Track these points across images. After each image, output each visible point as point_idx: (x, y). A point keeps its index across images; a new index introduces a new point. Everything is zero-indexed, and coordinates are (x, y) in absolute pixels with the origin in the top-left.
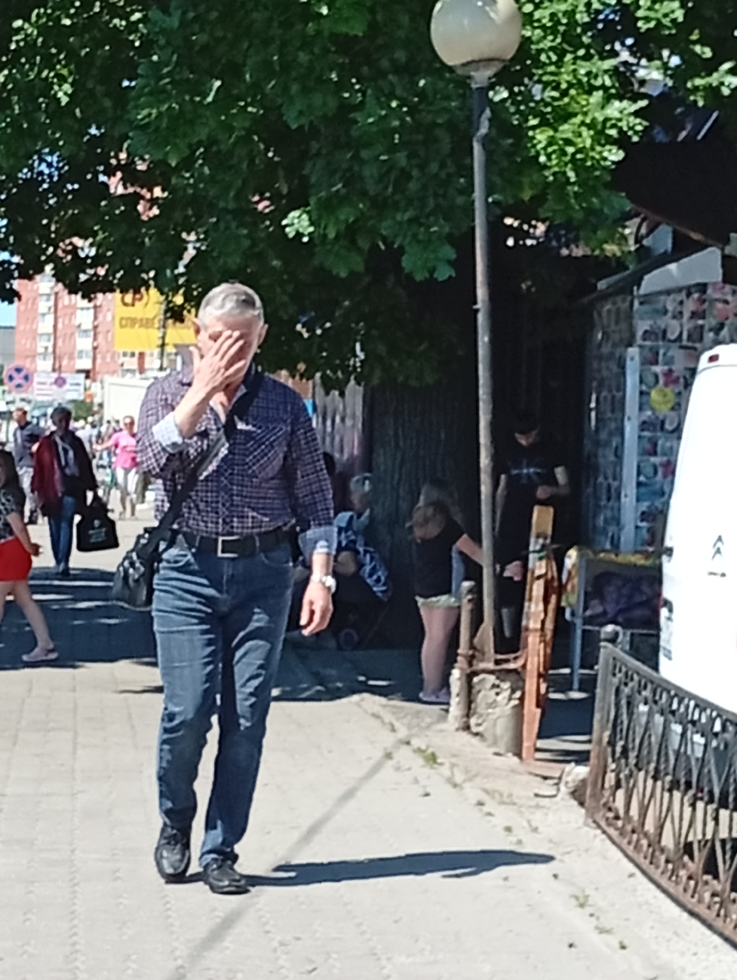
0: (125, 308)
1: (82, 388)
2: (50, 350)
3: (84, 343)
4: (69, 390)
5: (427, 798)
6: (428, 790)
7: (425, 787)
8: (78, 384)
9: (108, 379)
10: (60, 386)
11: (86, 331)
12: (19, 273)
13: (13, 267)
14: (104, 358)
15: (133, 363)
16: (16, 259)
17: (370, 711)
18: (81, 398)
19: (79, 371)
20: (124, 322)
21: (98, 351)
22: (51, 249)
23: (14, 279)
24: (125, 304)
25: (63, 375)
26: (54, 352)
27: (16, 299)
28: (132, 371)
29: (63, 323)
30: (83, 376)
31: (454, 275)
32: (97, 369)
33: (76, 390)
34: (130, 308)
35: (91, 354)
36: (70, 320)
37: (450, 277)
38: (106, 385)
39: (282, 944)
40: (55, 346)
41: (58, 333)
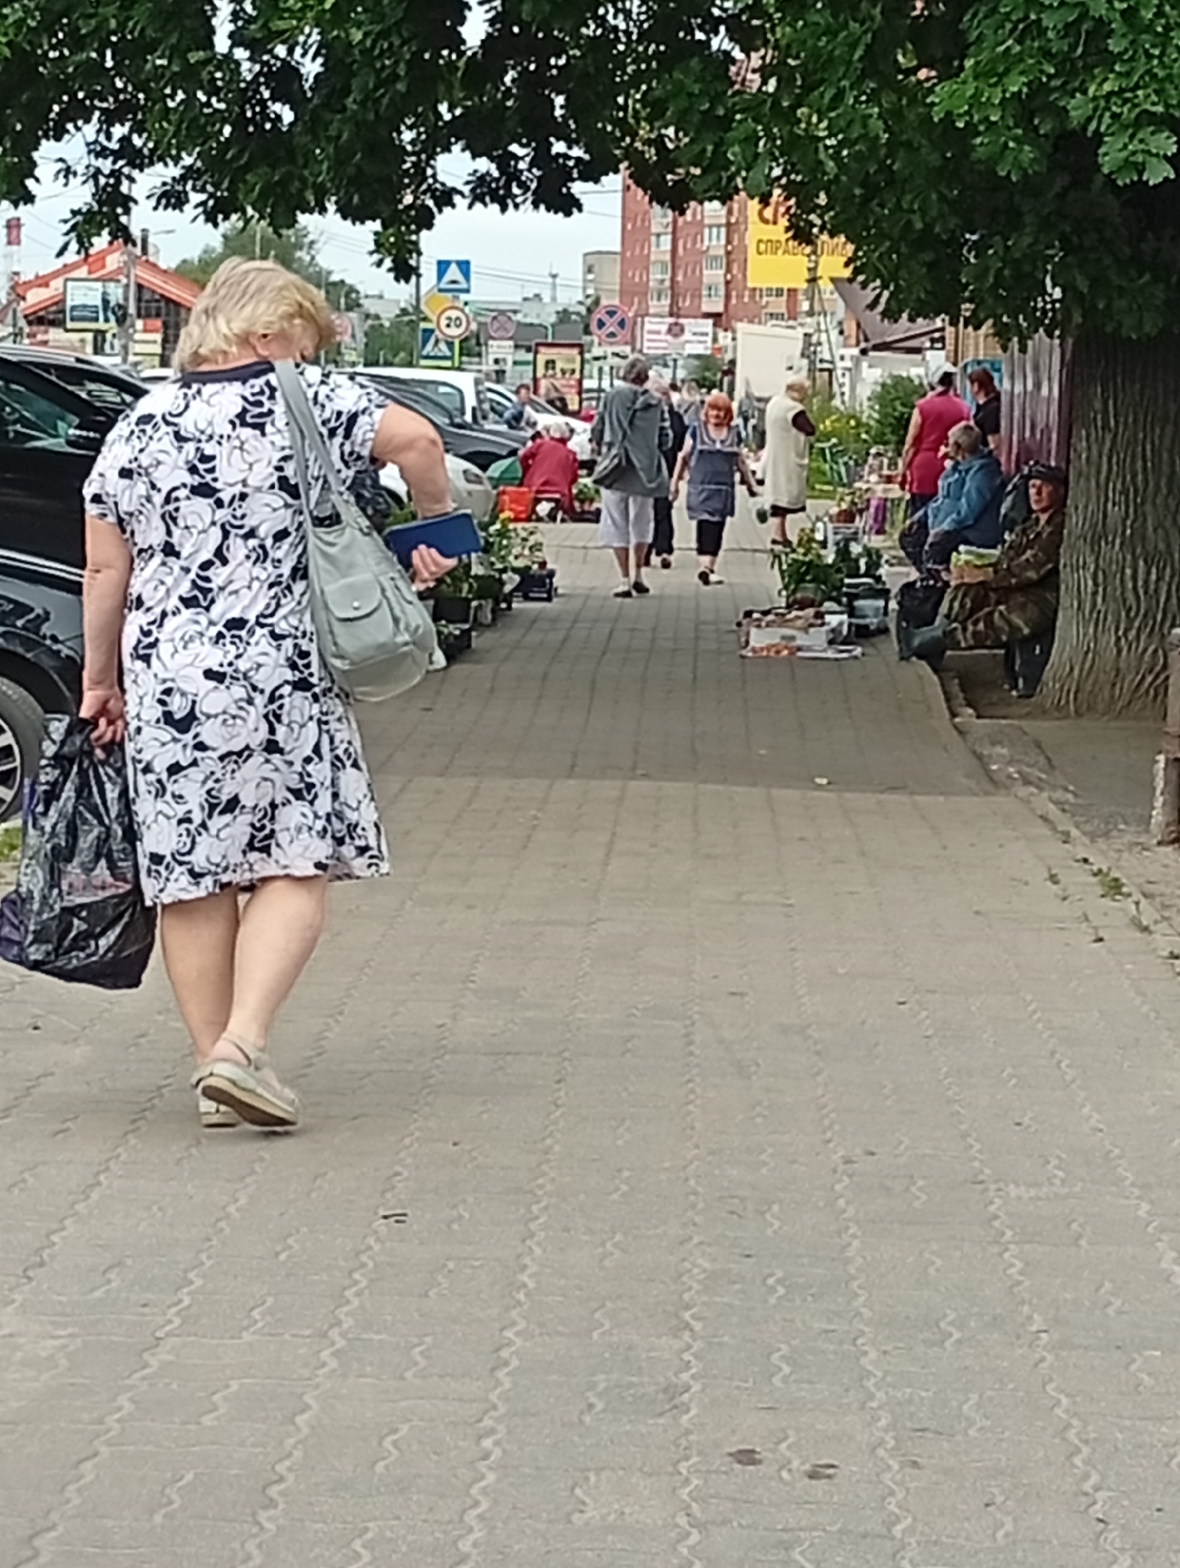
0: (763, 226)
1: (709, 339)
2: (667, 283)
3: (714, 275)
4: (688, 342)
5: (1100, 944)
6: (1101, 934)
7: (1096, 928)
8: (706, 334)
9: (741, 327)
10: (676, 336)
11: (715, 258)
12: (579, 172)
13: (571, 163)
14: (740, 297)
15: (780, 305)
16: (577, 152)
17: (1039, 812)
18: (709, 352)
19: (707, 315)
20: (762, 247)
21: (732, 286)
22: (628, 140)
23: (573, 180)
24: (765, 221)
25: (682, 321)
26: (672, 288)
27: (575, 210)
28: (778, 316)
29: (685, 248)
30: (710, 321)
31: (1172, 176)
32: (731, 310)
33: (700, 342)
34: (771, 227)
35: (722, 292)
36: (694, 243)
37: (1166, 179)
38: (739, 336)
39: (848, 1161)
40: (673, 280)
41: (678, 262)
